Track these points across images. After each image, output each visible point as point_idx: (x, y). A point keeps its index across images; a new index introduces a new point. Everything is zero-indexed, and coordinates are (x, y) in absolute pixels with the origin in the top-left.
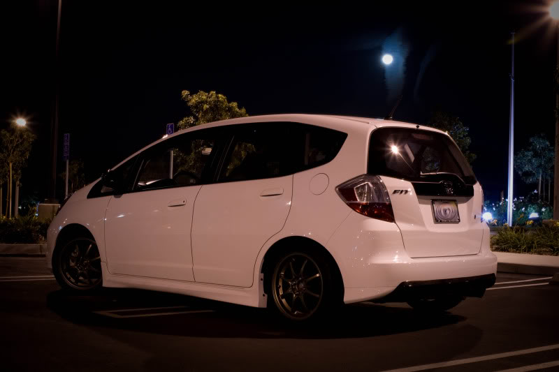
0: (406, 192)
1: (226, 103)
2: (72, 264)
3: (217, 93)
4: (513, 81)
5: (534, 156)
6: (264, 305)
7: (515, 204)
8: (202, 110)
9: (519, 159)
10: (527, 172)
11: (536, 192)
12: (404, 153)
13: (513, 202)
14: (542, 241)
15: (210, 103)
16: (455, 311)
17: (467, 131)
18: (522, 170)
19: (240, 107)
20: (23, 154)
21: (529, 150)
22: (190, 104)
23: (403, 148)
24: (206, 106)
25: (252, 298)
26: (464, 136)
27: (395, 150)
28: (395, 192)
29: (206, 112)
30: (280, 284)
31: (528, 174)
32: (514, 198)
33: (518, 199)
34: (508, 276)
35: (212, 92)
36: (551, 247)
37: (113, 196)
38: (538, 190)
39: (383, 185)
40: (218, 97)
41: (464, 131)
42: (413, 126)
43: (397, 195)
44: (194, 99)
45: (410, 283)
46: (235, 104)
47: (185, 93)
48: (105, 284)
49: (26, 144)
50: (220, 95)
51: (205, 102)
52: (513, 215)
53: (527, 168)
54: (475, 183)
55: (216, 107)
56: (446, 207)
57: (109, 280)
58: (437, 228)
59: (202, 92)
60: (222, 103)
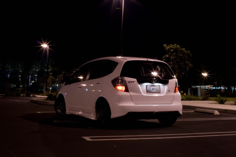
0: (134, 82)
1: (180, 49)
3: (177, 45)
6: (96, 119)
8: (170, 51)
19: (186, 50)
22: (166, 49)
24: (172, 50)
28: (129, 82)
29: (172, 53)
35: (175, 45)
39: (125, 80)
40: (177, 46)
43: (130, 83)
44: (168, 48)
46: (184, 49)
47: (165, 45)
50: (178, 46)
51: (172, 48)
55: (176, 50)
56: (154, 87)
57: (68, 112)
58: (148, 94)
59: (171, 44)
60: (178, 48)
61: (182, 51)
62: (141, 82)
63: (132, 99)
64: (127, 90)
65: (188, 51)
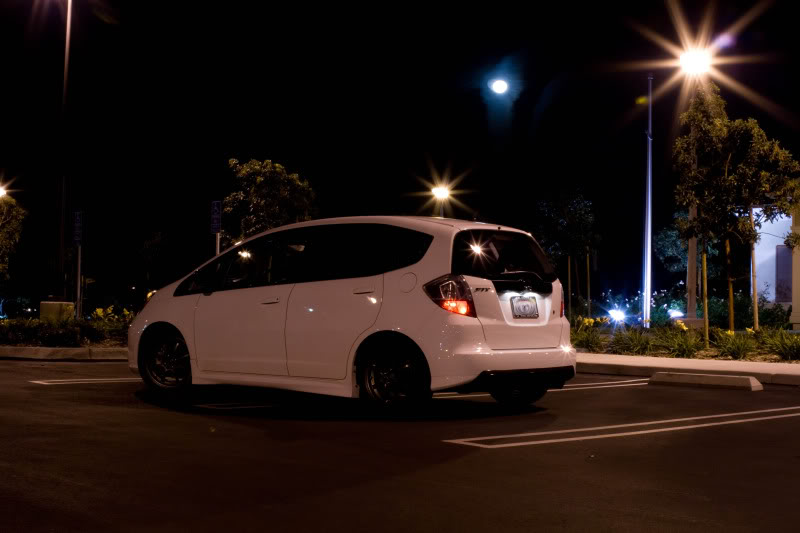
0: (487, 290)
1: (285, 175)
2: (158, 363)
3: (273, 162)
4: (650, 139)
5: (678, 237)
6: (357, 396)
7: (655, 299)
8: (255, 183)
9: (661, 240)
10: (671, 257)
11: (681, 283)
12: (488, 252)
13: (652, 296)
14: (658, 343)
15: (264, 174)
16: (538, 404)
17: (590, 206)
18: (664, 255)
19: (301, 179)
20: (10, 236)
21: (673, 229)
22: (240, 175)
23: (487, 246)
24: (260, 179)
25: (345, 389)
26: (586, 213)
27: (477, 249)
28: (477, 290)
29: (260, 186)
30: (372, 375)
31: (673, 260)
32: (652, 291)
33: (659, 293)
34: (609, 377)
35: (267, 161)
36: (667, 348)
37: (202, 295)
38: (685, 281)
39: (465, 283)
40: (275, 168)
41: (585, 206)
42: (494, 227)
43: (479, 292)
44: (245, 170)
45: (492, 372)
46: (295, 176)
47: (233, 161)
48: (195, 381)
49: (15, 224)
50: (277, 165)
51: (258, 173)
52: (652, 313)
53: (670, 252)
54: (554, 280)
55: (272, 179)
56: (525, 303)
57: (199, 377)
58: (516, 322)
59: (254, 160)
60: (280, 174)
61: (291, 182)
62: (501, 289)
63: (484, 335)
64: (472, 313)
65: (306, 184)
